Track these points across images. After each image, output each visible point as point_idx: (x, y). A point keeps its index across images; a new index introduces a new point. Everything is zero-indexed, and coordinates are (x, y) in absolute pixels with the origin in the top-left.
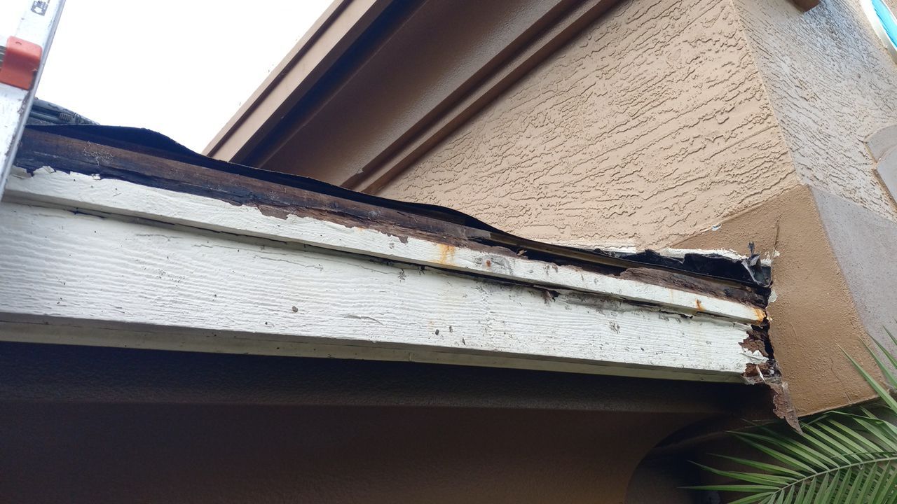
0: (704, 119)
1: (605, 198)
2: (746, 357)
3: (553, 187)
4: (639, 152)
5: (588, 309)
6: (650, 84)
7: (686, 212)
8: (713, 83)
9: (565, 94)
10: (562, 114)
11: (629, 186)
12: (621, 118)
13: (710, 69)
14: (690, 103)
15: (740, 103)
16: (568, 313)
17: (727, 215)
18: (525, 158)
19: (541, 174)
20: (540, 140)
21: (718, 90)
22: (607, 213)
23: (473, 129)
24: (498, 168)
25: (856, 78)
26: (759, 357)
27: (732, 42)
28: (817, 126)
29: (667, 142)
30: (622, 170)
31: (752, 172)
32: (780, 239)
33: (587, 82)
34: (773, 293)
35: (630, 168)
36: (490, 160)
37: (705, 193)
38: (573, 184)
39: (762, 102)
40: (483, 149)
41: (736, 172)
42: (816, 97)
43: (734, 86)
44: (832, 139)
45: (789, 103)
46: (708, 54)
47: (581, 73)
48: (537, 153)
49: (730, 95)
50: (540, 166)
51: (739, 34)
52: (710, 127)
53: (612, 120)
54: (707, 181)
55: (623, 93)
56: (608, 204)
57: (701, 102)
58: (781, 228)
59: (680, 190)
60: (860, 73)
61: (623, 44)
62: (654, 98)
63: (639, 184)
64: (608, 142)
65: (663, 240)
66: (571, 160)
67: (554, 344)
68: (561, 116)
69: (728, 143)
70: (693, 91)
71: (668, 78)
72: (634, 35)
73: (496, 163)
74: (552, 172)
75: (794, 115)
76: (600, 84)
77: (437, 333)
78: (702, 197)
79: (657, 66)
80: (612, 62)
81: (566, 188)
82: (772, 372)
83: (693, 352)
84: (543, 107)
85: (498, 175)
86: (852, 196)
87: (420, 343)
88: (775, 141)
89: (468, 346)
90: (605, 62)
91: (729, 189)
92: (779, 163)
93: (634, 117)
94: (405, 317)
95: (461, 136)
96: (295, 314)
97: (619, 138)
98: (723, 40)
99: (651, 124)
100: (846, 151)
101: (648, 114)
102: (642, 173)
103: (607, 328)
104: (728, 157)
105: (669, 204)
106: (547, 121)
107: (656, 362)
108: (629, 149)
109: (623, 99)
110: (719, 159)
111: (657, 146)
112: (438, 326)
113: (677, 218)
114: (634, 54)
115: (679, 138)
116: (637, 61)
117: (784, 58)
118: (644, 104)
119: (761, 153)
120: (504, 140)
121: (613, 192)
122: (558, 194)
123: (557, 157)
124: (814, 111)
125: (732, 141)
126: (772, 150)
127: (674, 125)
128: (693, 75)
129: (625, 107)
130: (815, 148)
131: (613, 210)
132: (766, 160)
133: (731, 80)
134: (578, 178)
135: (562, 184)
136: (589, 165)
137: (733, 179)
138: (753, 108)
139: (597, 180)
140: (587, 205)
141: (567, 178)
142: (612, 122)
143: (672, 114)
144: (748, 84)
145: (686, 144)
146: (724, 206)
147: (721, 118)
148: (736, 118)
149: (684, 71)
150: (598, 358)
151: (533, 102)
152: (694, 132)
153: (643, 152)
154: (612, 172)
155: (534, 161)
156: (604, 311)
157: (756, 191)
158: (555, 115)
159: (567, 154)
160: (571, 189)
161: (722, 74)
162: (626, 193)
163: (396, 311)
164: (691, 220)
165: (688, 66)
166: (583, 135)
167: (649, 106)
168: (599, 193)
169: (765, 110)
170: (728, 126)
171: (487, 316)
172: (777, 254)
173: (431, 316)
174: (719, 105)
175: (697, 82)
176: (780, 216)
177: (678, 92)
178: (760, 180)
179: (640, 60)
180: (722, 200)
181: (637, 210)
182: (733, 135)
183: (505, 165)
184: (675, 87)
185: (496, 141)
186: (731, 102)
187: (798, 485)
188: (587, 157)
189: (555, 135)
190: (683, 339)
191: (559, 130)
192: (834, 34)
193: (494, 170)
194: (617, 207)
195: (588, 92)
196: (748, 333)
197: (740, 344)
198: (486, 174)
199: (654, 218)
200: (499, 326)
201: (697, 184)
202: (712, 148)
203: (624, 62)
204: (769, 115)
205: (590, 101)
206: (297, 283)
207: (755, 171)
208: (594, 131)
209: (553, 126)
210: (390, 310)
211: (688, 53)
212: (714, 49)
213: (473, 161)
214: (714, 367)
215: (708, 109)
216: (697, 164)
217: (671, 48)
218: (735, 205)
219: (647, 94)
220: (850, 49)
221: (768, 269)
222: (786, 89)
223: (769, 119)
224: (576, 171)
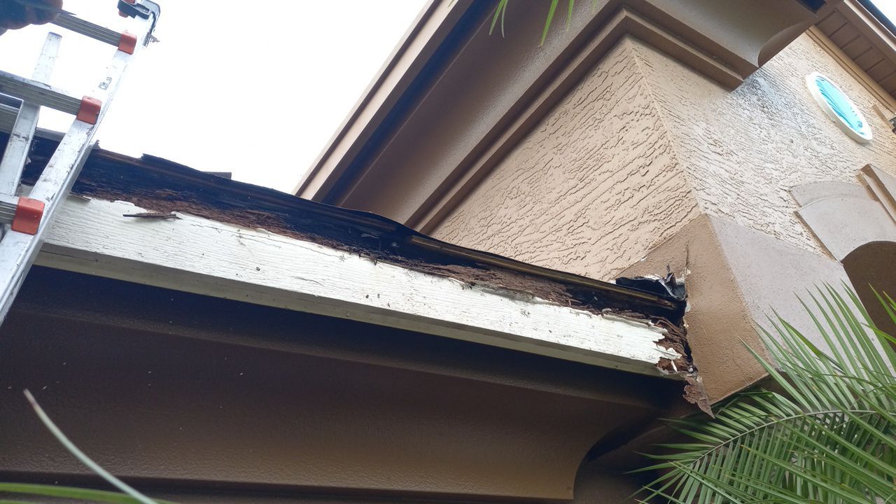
0: (631, 174)
1: (564, 247)
2: (660, 353)
3: (525, 245)
4: (586, 208)
5: (502, 298)
6: (591, 153)
7: (622, 250)
8: (636, 145)
9: (532, 170)
10: (530, 186)
11: (579, 236)
12: (572, 183)
13: (633, 135)
14: (620, 164)
15: (656, 158)
16: (482, 298)
17: (652, 247)
18: (505, 225)
19: (517, 236)
20: (515, 208)
21: (640, 150)
22: (566, 259)
23: (465, 208)
24: (485, 236)
25: (788, 142)
26: (673, 354)
27: (647, 111)
28: (728, 174)
29: (604, 198)
30: (575, 223)
31: (668, 210)
32: (690, 260)
33: (547, 159)
34: (688, 304)
35: (581, 221)
36: (478, 230)
37: (635, 232)
38: (540, 240)
39: (672, 154)
40: (473, 222)
41: (656, 212)
42: (732, 153)
43: (651, 145)
44: (745, 185)
45: (698, 156)
46: (632, 123)
47: (542, 152)
48: (513, 219)
49: (649, 153)
50: (516, 229)
51: (652, 105)
52: (636, 180)
53: (565, 185)
54: (635, 222)
55: (573, 163)
56: (566, 253)
57: (628, 161)
58: (690, 251)
59: (617, 233)
60: (793, 139)
61: (571, 125)
62: (595, 163)
63: (587, 233)
64: (564, 203)
65: (606, 275)
66: (538, 221)
67: (468, 316)
68: (529, 187)
69: (649, 191)
70: (622, 154)
71: (604, 147)
72: (579, 117)
73: (483, 232)
74: (525, 233)
75: (703, 164)
76: (556, 158)
77: (367, 297)
78: (633, 236)
79: (596, 138)
80: (564, 140)
81: (535, 245)
82: (691, 370)
83: (603, 341)
84: (515, 183)
85: (485, 242)
86: (763, 229)
87: (353, 301)
88: (682, 183)
89: (392, 308)
90: (559, 141)
91: (653, 225)
92: (686, 200)
93: (581, 180)
94: (342, 284)
95: (456, 214)
96: (259, 272)
97: (571, 198)
98: (641, 111)
99: (594, 184)
100: (761, 195)
101: (591, 177)
102: (589, 224)
103: (518, 313)
104: (651, 201)
105: (609, 246)
106: (519, 193)
107: (563, 342)
108: (580, 206)
109: (573, 167)
110: (644, 204)
111: (599, 201)
112: (369, 292)
113: (616, 256)
114: (579, 131)
115: (614, 192)
116: (582, 137)
117: (698, 123)
118: (587, 169)
119: (673, 195)
120: (488, 213)
121: (569, 243)
122: (529, 250)
123: (528, 220)
124: (727, 163)
125: (652, 188)
126: (681, 190)
127: (610, 183)
128: (621, 141)
129: (575, 173)
130: (724, 190)
131: (570, 257)
132: (677, 199)
133: (649, 141)
134: (544, 234)
135: (532, 242)
136: (551, 224)
137: (654, 218)
138: (665, 160)
139: (558, 234)
140: (552, 255)
141: (536, 236)
142: (566, 186)
143: (608, 174)
144: (660, 142)
145: (620, 196)
146: (649, 241)
147: (643, 171)
148: (654, 170)
149: (615, 139)
150: (506, 331)
151: (510, 179)
152: (625, 185)
153: (589, 207)
154: (568, 226)
155: (511, 226)
156: (516, 301)
157: (671, 225)
158: (525, 188)
159: (534, 217)
160: (539, 245)
161: (642, 137)
162: (578, 242)
163: (335, 279)
164: (626, 256)
165: (618, 135)
166: (546, 200)
167: (592, 170)
168: (560, 245)
169: (674, 160)
170: (648, 177)
171: (411, 292)
172: (689, 272)
173: (364, 286)
174: (641, 161)
175: (624, 146)
176: (688, 242)
177: (611, 156)
178: (674, 216)
179: (584, 135)
180: (647, 236)
181: (587, 254)
182: (653, 184)
183: (490, 233)
184: (609, 152)
185: (483, 215)
186: (650, 158)
188: (550, 217)
189: (526, 203)
190: (592, 330)
191: (529, 198)
192: (765, 109)
193: (481, 238)
194: (573, 254)
195: (548, 166)
196: (663, 335)
197: (655, 342)
198: (476, 242)
199: (599, 258)
200: (420, 299)
201: (628, 226)
202: (638, 196)
203: (572, 139)
204: (676, 164)
205: (549, 173)
206: (261, 254)
207: (670, 208)
208: (554, 196)
209: (523, 196)
210: (330, 278)
211: (618, 124)
212: (636, 119)
213: (466, 233)
215: (633, 166)
216: (628, 210)
217: (606, 123)
218: (657, 238)
219: (589, 162)
220: (784, 121)
221: (682, 286)
222: (696, 145)
223: (677, 167)
224: (542, 230)
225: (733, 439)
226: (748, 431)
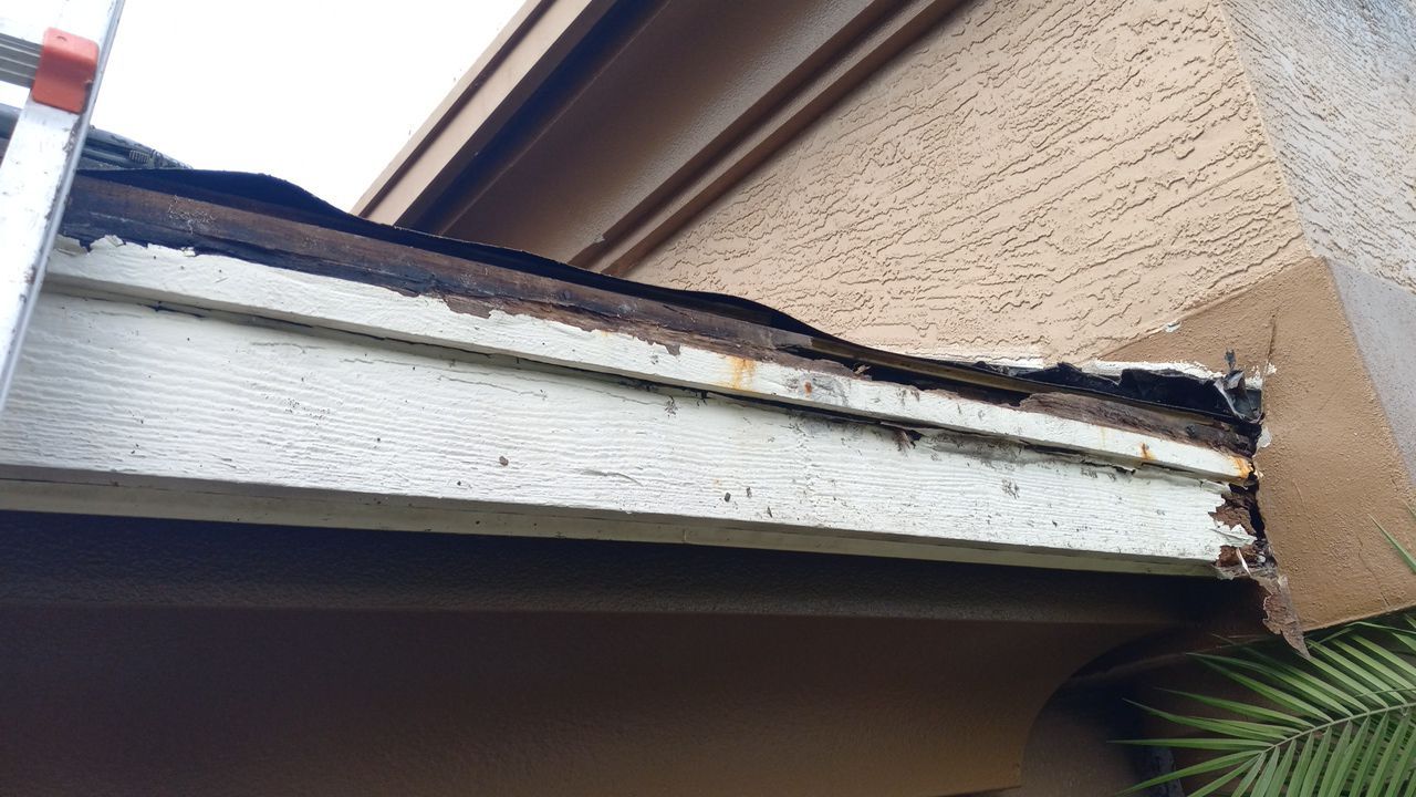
0: (1153, 151)
1: (993, 279)
2: (1220, 536)
3: (908, 263)
4: (1048, 206)
5: (968, 460)
6: (1065, 95)
7: (1124, 302)
8: (1167, 92)
9: (929, 112)
10: (923, 144)
11: (1028, 260)
12: (1019, 151)
13: (1161, 71)
14: (1130, 126)
15: (1213, 125)
16: (935, 465)
17: (1191, 307)
18: (863, 216)
19: (889, 241)
20: (887, 187)
21: (1176, 104)
22: (996, 304)
23: (778, 170)
24: (820, 233)
25: (1402, 82)
26: (1241, 536)
27: (1201, 24)
28: (1338, 161)
29: (1092, 190)
30: (1020, 234)
31: (1232, 237)
32: (1277, 346)
33: (963, 93)
34: (1265, 432)
35: (1034, 231)
36: (807, 219)
37: (1155, 271)
38: (941, 258)
39: (1250, 123)
40: (795, 202)
41: (1206, 237)
42: (1337, 114)
43: (1203, 97)
44: (1363, 182)
45: (1292, 123)
46: (1161, 45)
47: (954, 78)
48: (883, 207)
49: (1197, 112)
50: (888, 229)
51: (1212, 12)
52: (1164, 164)
53: (1004, 153)
54: (1157, 251)
55: (1022, 110)
56: (998, 290)
57: (1149, 123)
58: (1279, 328)
59: (1114, 267)
60: (1408, 73)
61: (1022, 30)
62: (1072, 117)
63: (1048, 257)
64: (998, 189)
65: (1086, 346)
66: (937, 218)
67: (913, 515)
68: (921, 147)
69: (1193, 191)
70: (1136, 106)
71: (1095, 86)
72: (1040, 16)
73: (816, 224)
74: (907, 238)
75: (1301, 143)
76: (985, 95)
77: (727, 498)
78: (1150, 278)
79: (1077, 65)
80: (1004, 60)
81: (929, 265)
82: (1263, 559)
83: (1136, 528)
84: (891, 134)
85: (819, 244)
86: (1394, 275)
87: (701, 515)
88: (1270, 186)
89: (777, 519)
90: (993, 59)
91: (1194, 264)
92: (1276, 222)
93: (1040, 148)
94: (676, 473)
95: (760, 181)
96: (505, 469)
97: (1017, 182)
98: (1186, 21)
99: (1067, 160)
100: (1385, 201)
101: (1063, 144)
102: (1053, 240)
103: (999, 490)
104: (1194, 213)
105: (1096, 289)
106: (899, 155)
107: (1077, 545)
108: (1032, 200)
109: (1021, 119)
110: (1178, 217)
111: (1077, 195)
112: (728, 487)
113: (1110, 312)
114: (1040, 46)
115: (1112, 183)
116: (1044, 58)
117: (1285, 50)
118: (1055, 128)
119: (1246, 206)
120: (829, 187)
121: (1006, 268)
122: (916, 273)
123: (915, 213)
124: (1334, 136)
125: (1200, 187)
126: (1266, 200)
127: (1104, 162)
128: (1136, 79)
129: (1026, 132)
130: (1336, 196)
131: (1005, 299)
132: (1256, 217)
133: (1200, 87)
134: (949, 247)
135: (923, 258)
136: (967, 227)
137: (1201, 249)
138: (1236, 132)
139: (981, 250)
140: (963, 291)
141: (931, 248)
142: (1005, 156)
143: (1102, 144)
144: (1226, 94)
145: (1125, 192)
146: (1186, 293)
147: (1182, 149)
148: (1206, 149)
149: (1122, 73)
150: (983, 538)
151: (878, 125)
152: (1137, 172)
153: (1054, 205)
154: (1004, 237)
155: (877, 220)
156: (993, 462)
157: (1238, 268)
158: (912, 146)
159: (931, 208)
160: (936, 265)
161: (1184, 77)
162: (1022, 272)
163: (662, 464)
164: (1132, 315)
165: (1128, 65)
166: (958, 178)
167: (1064, 131)
168: (983, 272)
169: (1255, 135)
170: (1193, 163)
171: (806, 471)
172: (1273, 369)
173: (717, 471)
174: (1179, 128)
175: (1142, 91)
176: (1278, 309)
177: (1111, 108)
178: (1245, 250)
179: (1050, 55)
180: (1182, 282)
181: (1046, 300)
182: (1201, 177)
183: (830, 227)
184: (1107, 99)
185: (817, 189)
186: (1200, 123)
187: (1302, 740)
188: (964, 213)
189: (911, 178)
190: (1120, 506)
191: (919, 170)
192: (1366, 11)
193: (813, 235)
194: (1013, 294)
195: (965, 109)
196: (1223, 496)
197: (1211, 514)
198: (800, 242)
199: (1072, 311)
200: (825, 487)
201: (1141, 257)
202: (1166, 199)
203: (1023, 59)
204: (1261, 144)
205: (969, 122)
206: (507, 419)
207: (1237, 235)
208: (976, 171)
209: (908, 164)
210: (652, 462)
211: (1128, 43)
212: (1172, 36)
213: (780, 221)
214: (1169, 551)
215: (1160, 136)
216: (1142, 224)
217: (1101, 36)
218: (1203, 291)
219: (1060, 112)
220: (1392, 35)
221: (1256, 393)
222: (1288, 101)
223: (1261, 151)
224: (946, 236)
225: (1353, 717)
226: (1388, 708)
